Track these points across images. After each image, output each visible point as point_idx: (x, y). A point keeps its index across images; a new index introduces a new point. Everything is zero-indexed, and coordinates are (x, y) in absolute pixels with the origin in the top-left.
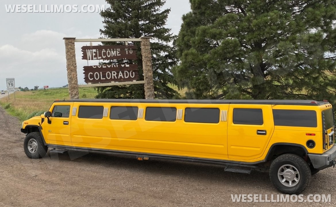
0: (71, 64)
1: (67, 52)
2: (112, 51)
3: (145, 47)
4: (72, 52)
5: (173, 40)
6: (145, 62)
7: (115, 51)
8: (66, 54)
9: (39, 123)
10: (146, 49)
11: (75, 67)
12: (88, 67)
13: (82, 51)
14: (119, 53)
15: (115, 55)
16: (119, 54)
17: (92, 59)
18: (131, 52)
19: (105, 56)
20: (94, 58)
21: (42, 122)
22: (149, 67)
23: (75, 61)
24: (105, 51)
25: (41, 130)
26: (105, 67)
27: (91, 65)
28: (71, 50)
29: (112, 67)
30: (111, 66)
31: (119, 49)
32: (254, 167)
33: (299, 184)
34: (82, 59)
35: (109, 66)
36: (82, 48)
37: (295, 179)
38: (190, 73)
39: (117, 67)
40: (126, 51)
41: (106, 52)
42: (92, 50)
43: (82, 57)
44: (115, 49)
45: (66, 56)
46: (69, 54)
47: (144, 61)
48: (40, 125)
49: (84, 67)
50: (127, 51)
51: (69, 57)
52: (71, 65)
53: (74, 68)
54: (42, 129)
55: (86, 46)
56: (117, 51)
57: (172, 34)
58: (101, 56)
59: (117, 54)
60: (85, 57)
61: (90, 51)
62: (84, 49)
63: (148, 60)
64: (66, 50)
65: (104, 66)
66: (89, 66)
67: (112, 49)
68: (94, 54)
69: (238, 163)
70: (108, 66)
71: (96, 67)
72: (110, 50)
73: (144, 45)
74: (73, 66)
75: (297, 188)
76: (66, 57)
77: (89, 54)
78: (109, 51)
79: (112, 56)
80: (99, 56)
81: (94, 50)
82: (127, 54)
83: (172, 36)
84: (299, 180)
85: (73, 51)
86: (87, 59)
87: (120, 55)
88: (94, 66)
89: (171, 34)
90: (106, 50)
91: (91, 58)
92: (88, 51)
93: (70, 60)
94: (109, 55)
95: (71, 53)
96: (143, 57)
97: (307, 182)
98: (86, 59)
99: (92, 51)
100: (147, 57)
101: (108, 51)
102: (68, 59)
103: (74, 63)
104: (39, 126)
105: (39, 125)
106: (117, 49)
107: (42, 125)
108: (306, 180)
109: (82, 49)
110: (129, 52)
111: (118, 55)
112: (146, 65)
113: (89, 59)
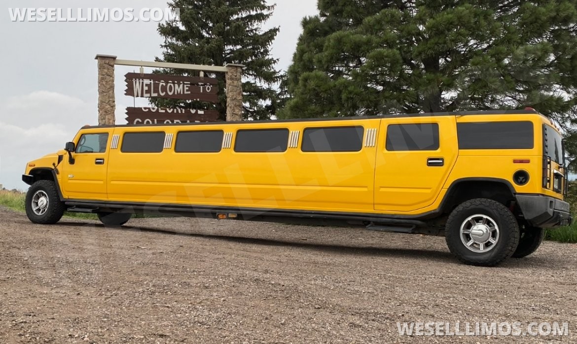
0: (106, 100)
1: (101, 80)
2: (176, 85)
3: (233, 82)
4: (110, 81)
5: (281, 81)
6: (231, 107)
7: (181, 86)
8: (99, 83)
9: (54, 164)
10: (235, 86)
11: (113, 107)
12: (134, 109)
13: (126, 81)
14: (187, 88)
15: (182, 93)
16: (187, 91)
17: (142, 96)
18: (208, 89)
19: (164, 93)
20: (145, 95)
21: (59, 162)
22: (237, 116)
23: (113, 97)
24: (164, 84)
25: (57, 175)
26: (164, 111)
27: (140, 107)
28: (108, 77)
29: (175, 112)
30: (173, 111)
31: (189, 83)
32: (419, 222)
33: (497, 247)
34: (126, 94)
35: (170, 110)
36: (125, 76)
37: (491, 240)
38: (312, 110)
39: (183, 112)
40: (200, 87)
41: (166, 85)
42: (143, 80)
43: (125, 91)
44: (181, 82)
45: (99, 87)
46: (104, 83)
47: (230, 105)
48: (55, 167)
49: (128, 109)
50: (202, 87)
51: (104, 88)
52: (107, 102)
53: (111, 109)
54: (58, 173)
55: (133, 72)
56: (185, 86)
57: (280, 71)
58: (158, 92)
59: (185, 91)
60: (130, 92)
61: (139, 82)
62: (130, 77)
63: (236, 106)
64: (99, 77)
65: (162, 109)
66: (136, 107)
67: (176, 82)
68: (146, 88)
69: (391, 217)
70: (168, 109)
71: (147, 110)
72: (174, 83)
73: (231, 79)
74: (110, 105)
75: (493, 254)
76: (97, 89)
77: (137, 87)
78: (172, 85)
79: (176, 93)
80: (154, 92)
81: (147, 81)
82: (202, 91)
83: (279, 75)
84: (497, 240)
85: (111, 78)
86: (133, 96)
87: (189, 92)
88: (145, 108)
89: (278, 72)
90: (167, 83)
91: (140, 95)
92: (136, 82)
93: (105, 94)
94: (170, 91)
95: (106, 82)
96: (228, 100)
97: (511, 243)
98: (131, 96)
99: (143, 83)
100: (235, 99)
101: (169, 84)
102: (101, 93)
103: (111, 99)
104: (53, 169)
105: (53, 167)
106: (185, 83)
107: (59, 168)
108: (510, 239)
109: (125, 78)
110: (204, 89)
111: (186, 93)
112: (233, 113)
113: (137, 96)
